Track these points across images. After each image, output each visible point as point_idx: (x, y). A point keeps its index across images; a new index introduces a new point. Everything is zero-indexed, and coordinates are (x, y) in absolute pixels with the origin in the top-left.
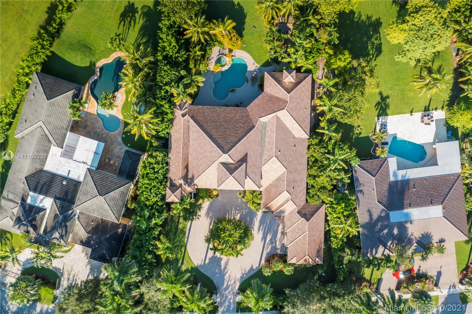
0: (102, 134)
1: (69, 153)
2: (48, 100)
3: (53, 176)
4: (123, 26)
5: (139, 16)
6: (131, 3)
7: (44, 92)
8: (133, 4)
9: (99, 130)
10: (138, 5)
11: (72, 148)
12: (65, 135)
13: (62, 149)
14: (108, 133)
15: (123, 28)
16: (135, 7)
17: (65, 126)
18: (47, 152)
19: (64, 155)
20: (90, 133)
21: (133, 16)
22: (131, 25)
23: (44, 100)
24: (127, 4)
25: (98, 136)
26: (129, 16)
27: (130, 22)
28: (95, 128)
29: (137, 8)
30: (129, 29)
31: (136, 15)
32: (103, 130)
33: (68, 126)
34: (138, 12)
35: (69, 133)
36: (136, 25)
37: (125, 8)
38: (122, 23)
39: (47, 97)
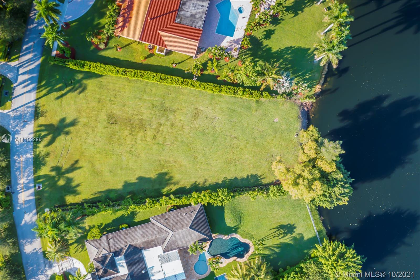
0: (189, 266)
1: (163, 260)
2: (190, 228)
3: (142, 260)
4: (274, 232)
5: (289, 237)
6: (294, 226)
7: (193, 221)
8: (295, 228)
9: (190, 262)
10: (297, 231)
11: (168, 259)
12: (174, 249)
13: (163, 253)
14: (192, 270)
15: (272, 232)
16: (295, 230)
17: (179, 246)
18: (155, 246)
19: (160, 257)
20: (185, 258)
21: (287, 234)
22: (278, 236)
23: (188, 225)
24: (292, 224)
25: (186, 264)
26: (284, 231)
27: (279, 234)
28: (190, 259)
29: (294, 232)
30: (275, 237)
31: (289, 234)
32: (192, 265)
33: (181, 248)
34: (292, 234)
35: (177, 250)
36: (282, 239)
37: (288, 224)
38: (277, 229)
39: (191, 226)
